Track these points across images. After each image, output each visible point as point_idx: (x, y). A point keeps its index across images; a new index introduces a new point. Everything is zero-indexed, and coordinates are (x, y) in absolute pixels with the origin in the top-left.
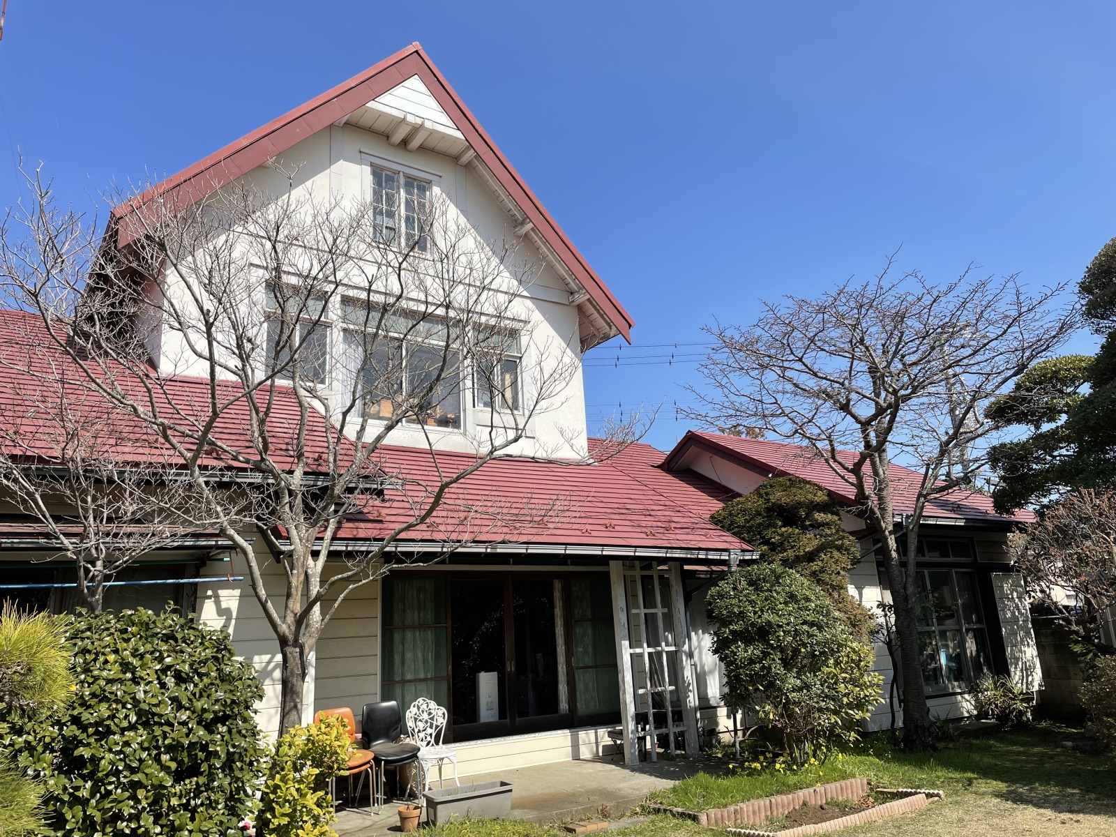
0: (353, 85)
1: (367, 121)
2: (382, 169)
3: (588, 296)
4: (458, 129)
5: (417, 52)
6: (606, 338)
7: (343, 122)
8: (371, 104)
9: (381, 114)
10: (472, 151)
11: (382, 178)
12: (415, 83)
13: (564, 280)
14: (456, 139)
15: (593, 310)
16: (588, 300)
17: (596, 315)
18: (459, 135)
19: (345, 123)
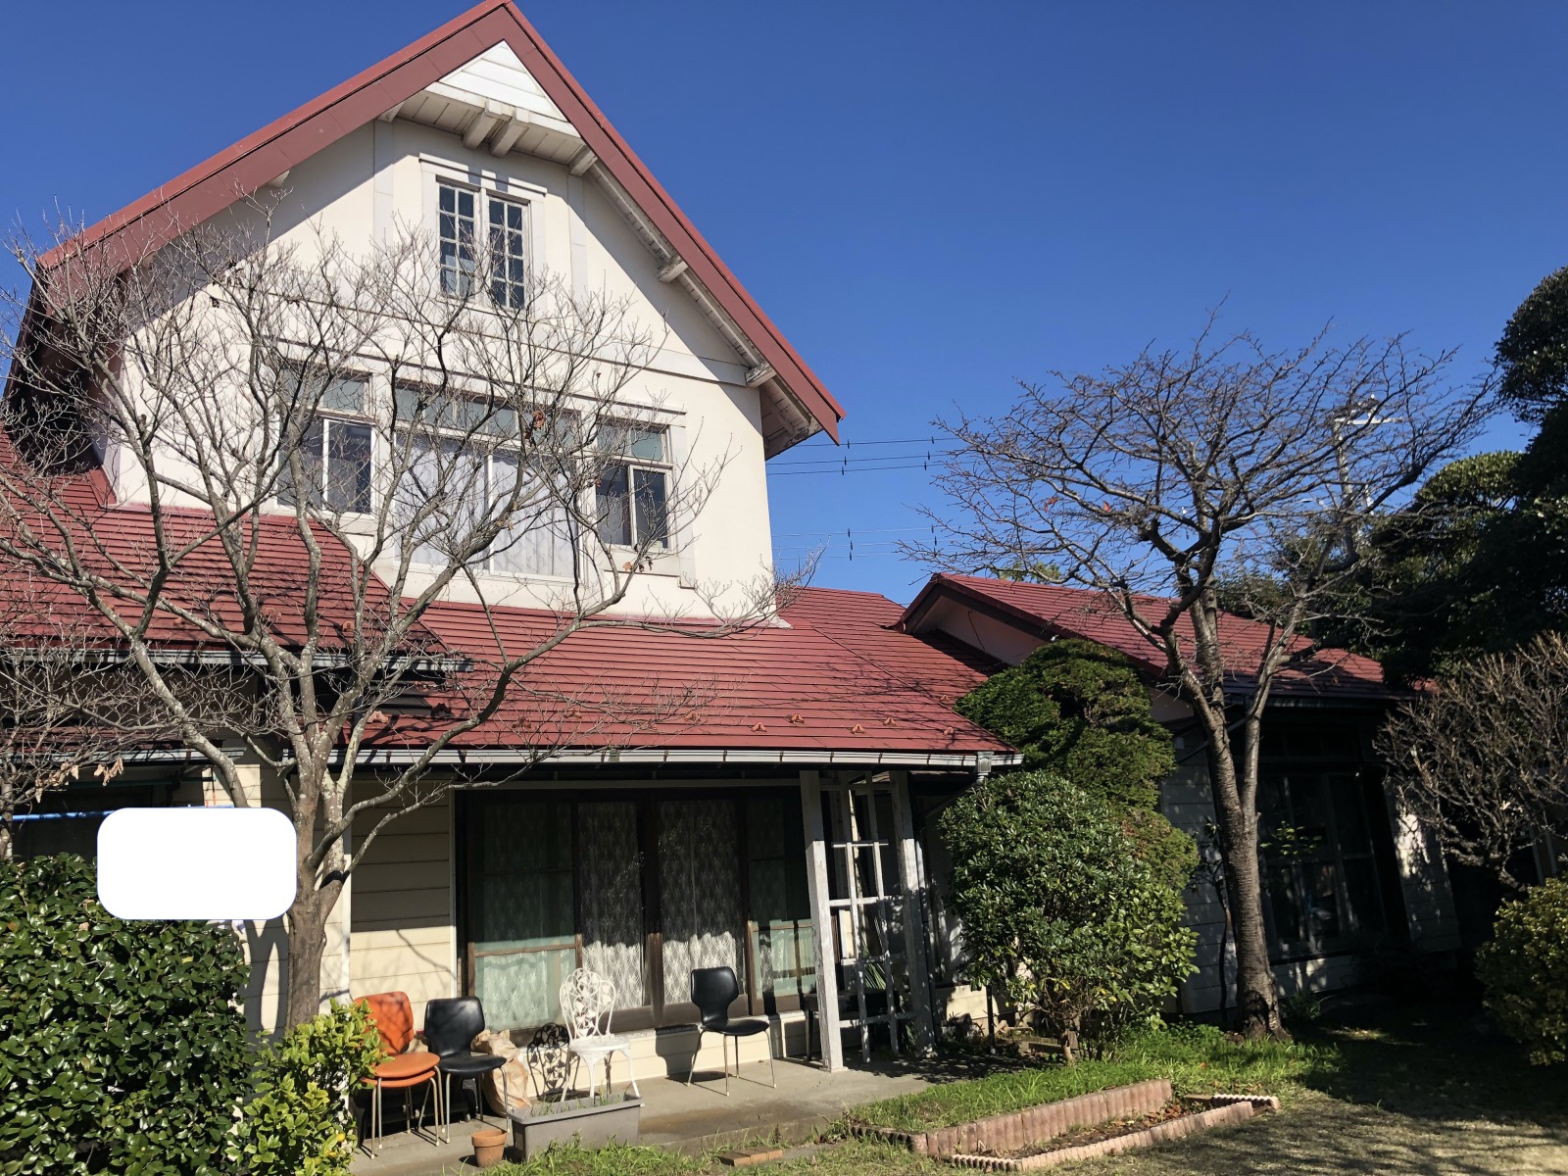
0: (406, 59)
1: (429, 111)
2: (453, 184)
3: (774, 373)
4: (569, 121)
5: (502, 5)
6: (804, 436)
7: (394, 115)
8: (434, 88)
9: (450, 101)
10: (591, 154)
11: (454, 200)
12: (502, 52)
13: (737, 347)
14: (566, 137)
15: (782, 394)
16: (774, 378)
17: (787, 401)
18: (570, 130)
19: (397, 117)
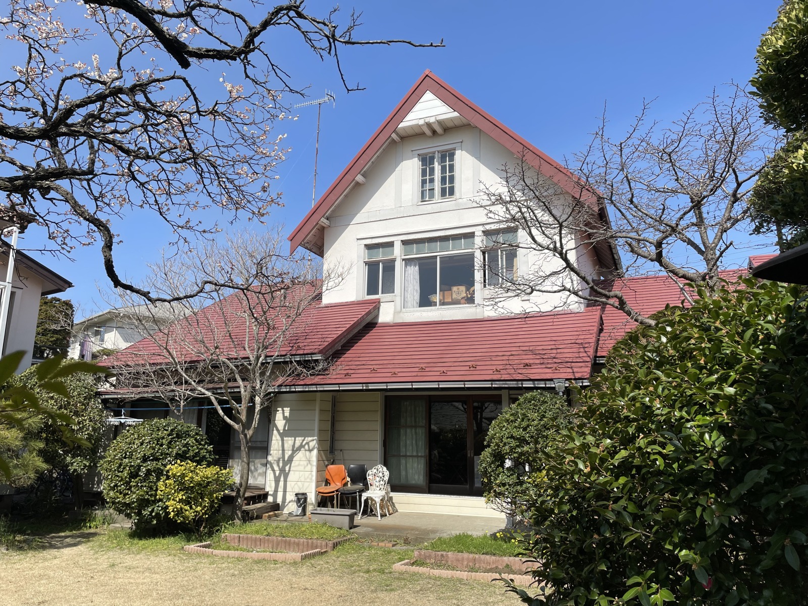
1: (410, 132)
2: (426, 154)
4: (455, 111)
5: (427, 76)
7: (399, 139)
8: (401, 125)
9: (411, 127)
11: (427, 161)
12: (428, 95)
14: (455, 118)
18: (456, 114)
